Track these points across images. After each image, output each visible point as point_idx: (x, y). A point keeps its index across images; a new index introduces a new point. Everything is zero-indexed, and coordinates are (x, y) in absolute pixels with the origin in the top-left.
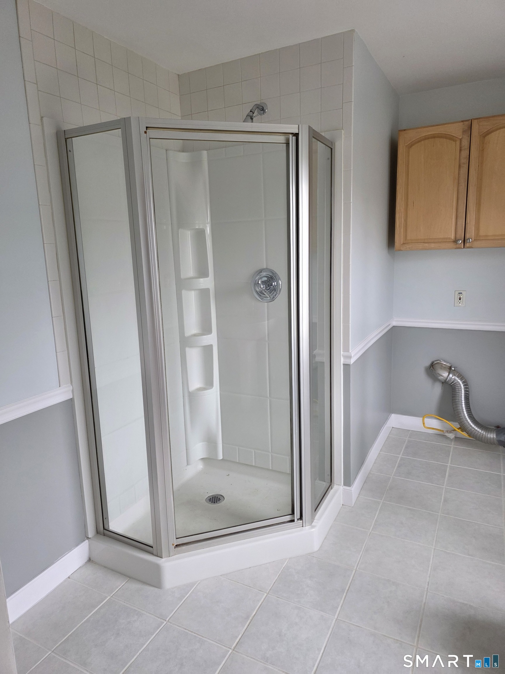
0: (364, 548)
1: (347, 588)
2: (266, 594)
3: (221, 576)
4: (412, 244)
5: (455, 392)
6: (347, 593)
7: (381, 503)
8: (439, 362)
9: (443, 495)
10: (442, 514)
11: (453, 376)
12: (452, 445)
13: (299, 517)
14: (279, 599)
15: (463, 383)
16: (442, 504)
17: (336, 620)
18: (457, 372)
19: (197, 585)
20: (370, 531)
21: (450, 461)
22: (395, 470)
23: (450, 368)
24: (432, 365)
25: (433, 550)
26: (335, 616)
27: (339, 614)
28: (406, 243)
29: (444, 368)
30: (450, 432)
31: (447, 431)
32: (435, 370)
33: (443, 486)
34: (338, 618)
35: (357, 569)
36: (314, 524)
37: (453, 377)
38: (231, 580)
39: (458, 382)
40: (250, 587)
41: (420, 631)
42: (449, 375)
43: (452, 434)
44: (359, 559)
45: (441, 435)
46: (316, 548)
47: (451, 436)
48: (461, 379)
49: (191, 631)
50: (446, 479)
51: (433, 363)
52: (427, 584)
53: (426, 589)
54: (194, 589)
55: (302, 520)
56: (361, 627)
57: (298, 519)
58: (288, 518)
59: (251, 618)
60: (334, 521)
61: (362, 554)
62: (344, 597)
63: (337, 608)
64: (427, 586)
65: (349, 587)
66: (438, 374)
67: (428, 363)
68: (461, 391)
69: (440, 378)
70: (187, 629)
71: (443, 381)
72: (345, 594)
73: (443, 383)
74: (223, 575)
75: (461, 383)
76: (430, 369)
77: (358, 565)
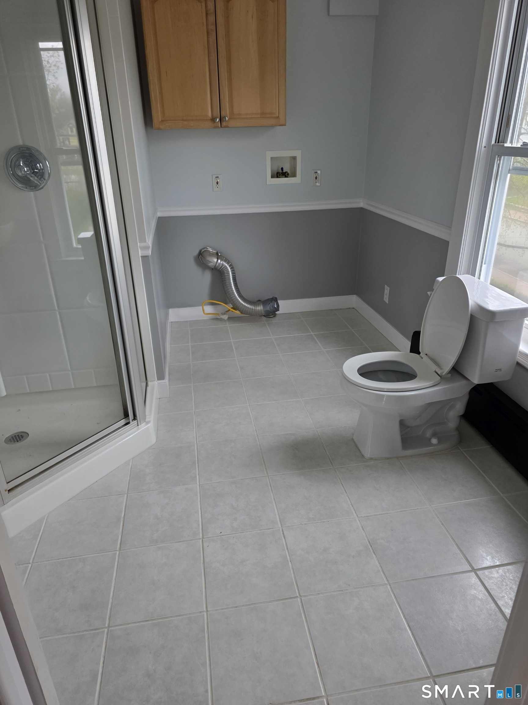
0: (196, 425)
1: (197, 460)
2: (126, 495)
3: (69, 500)
4: (171, 121)
5: (224, 276)
6: (198, 463)
7: (192, 386)
8: (206, 249)
9: (238, 365)
10: (243, 379)
11: (221, 261)
12: (228, 325)
13: (133, 418)
14: (141, 493)
15: (229, 267)
16: (240, 372)
17: (200, 486)
18: (224, 257)
19: (47, 519)
20: (194, 410)
21: (231, 338)
22: (191, 357)
23: (217, 254)
24: (201, 254)
25: (248, 406)
26: (197, 483)
27: (199, 481)
28: (164, 120)
29: (211, 255)
30: (224, 314)
31: (222, 313)
32: (204, 257)
33: (235, 358)
34: (200, 484)
35: (198, 442)
36: (147, 420)
37: (221, 263)
38: (82, 499)
39: (225, 266)
40: (107, 496)
41: (265, 465)
42: (217, 261)
43: (226, 315)
44: (195, 435)
45: (217, 319)
46: (154, 441)
47: (225, 317)
48: (228, 263)
49: (65, 558)
50: (235, 352)
51: (200, 251)
52: (255, 431)
53: (256, 435)
54: (45, 523)
55: (137, 420)
56: (222, 482)
57: (132, 420)
58: (123, 422)
59: (122, 519)
60: (158, 414)
61: (196, 430)
62: (197, 467)
63: (196, 477)
64: (256, 433)
65: (198, 458)
66: (208, 261)
67: (196, 253)
68: (229, 274)
69: (210, 264)
70: (59, 558)
71: (213, 267)
72: (197, 465)
73: (213, 269)
74: (71, 499)
75: (228, 267)
76: (199, 257)
77: (197, 440)
